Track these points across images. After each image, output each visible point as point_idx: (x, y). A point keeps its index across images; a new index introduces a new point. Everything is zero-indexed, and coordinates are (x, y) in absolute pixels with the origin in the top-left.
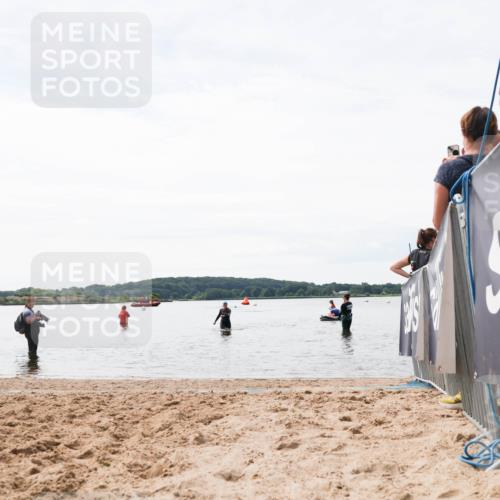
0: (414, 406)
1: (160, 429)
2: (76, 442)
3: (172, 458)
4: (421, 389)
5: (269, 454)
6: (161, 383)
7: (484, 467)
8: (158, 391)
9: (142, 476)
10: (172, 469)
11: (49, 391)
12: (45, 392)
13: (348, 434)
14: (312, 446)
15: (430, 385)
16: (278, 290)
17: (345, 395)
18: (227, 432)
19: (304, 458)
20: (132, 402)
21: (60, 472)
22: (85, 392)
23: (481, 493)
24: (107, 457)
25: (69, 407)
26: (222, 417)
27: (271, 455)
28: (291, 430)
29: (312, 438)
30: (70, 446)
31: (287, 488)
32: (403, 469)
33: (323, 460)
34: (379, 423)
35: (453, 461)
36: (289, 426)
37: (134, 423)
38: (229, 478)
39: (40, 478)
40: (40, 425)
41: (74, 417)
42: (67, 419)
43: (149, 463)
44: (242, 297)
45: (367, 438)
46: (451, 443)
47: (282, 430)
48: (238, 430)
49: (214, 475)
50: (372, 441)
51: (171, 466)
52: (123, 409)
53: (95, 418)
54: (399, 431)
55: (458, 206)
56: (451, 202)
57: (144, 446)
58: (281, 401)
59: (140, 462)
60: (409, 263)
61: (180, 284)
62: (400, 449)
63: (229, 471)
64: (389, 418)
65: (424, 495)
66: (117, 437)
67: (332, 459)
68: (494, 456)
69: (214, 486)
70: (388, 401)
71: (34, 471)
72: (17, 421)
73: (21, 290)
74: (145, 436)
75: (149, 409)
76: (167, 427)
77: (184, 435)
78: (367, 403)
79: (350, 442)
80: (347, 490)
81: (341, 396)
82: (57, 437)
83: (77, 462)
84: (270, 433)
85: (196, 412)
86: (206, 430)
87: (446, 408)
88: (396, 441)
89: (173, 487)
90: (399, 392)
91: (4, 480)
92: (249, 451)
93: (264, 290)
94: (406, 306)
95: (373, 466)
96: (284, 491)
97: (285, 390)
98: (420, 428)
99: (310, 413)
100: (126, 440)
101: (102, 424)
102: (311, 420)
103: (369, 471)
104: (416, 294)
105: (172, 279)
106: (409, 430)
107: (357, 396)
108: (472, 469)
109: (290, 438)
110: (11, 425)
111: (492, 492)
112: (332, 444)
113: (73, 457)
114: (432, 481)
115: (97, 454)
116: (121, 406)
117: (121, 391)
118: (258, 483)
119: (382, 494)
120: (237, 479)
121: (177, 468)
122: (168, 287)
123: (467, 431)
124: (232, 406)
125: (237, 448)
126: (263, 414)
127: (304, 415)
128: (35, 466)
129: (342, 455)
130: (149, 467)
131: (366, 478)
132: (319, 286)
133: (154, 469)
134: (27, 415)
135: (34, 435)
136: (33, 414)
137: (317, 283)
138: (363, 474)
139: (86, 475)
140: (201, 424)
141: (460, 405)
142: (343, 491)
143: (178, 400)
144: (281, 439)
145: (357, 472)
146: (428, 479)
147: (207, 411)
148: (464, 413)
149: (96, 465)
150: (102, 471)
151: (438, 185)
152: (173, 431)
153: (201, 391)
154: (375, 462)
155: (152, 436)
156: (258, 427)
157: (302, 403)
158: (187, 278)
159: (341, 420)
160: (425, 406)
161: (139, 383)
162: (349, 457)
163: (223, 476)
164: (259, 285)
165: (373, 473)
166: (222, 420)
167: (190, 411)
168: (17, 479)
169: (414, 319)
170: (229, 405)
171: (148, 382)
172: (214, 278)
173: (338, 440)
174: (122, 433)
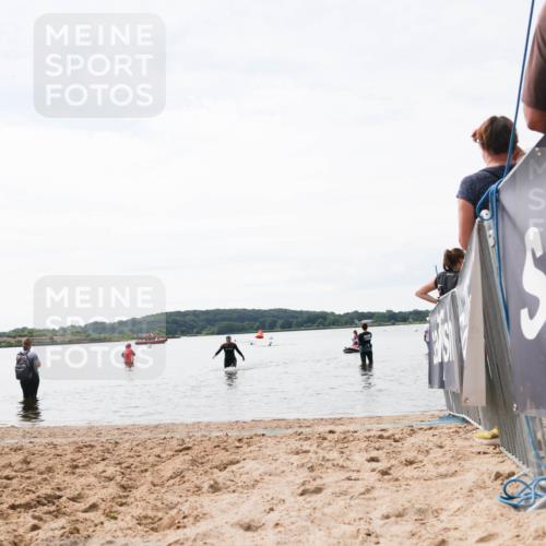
0: (447, 443)
1: (171, 478)
2: (79, 495)
3: (185, 508)
4: (454, 424)
5: (290, 500)
6: (170, 428)
7: (525, 508)
8: (168, 436)
9: (152, 529)
10: (186, 520)
11: (49, 440)
12: (44, 441)
13: (376, 475)
14: (337, 490)
15: (464, 420)
16: (295, 321)
17: (372, 433)
18: (244, 478)
19: (329, 504)
20: (139, 448)
21: (63, 528)
22: (87, 440)
23: (522, 535)
24: (114, 509)
25: (71, 456)
26: (238, 462)
27: (294, 502)
28: (313, 474)
29: (337, 482)
30: (73, 499)
31: (311, 538)
32: (437, 513)
33: (350, 506)
34: (411, 463)
35: (491, 502)
36: (311, 469)
37: (142, 471)
38: (248, 528)
39: (41, 534)
40: (39, 478)
41: (76, 467)
42: (69, 470)
43: (160, 515)
44: (256, 330)
45: (397, 480)
46: (489, 483)
47: (304, 474)
48: (256, 475)
49: (232, 525)
50: (404, 483)
51: (184, 517)
52: (129, 457)
53: (100, 467)
54: (431, 470)
55: (486, 223)
56: (478, 219)
57: (154, 496)
58: (301, 442)
59: (150, 513)
60: (436, 287)
61: (188, 318)
62: (434, 491)
63: (247, 520)
64: (420, 457)
65: (461, 539)
66: (124, 488)
67: (359, 504)
68: (536, 495)
69: (232, 537)
70: (418, 439)
71: (35, 528)
72: (14, 474)
73: (14, 331)
74: (155, 485)
75: (159, 456)
76: (179, 474)
77: (198, 483)
78: (396, 441)
79: (378, 485)
80: (376, 537)
81: (368, 434)
82: (59, 489)
83: (81, 516)
84: (291, 478)
85: (210, 457)
86: (221, 476)
87: (481, 444)
88: (429, 482)
89: (187, 539)
90: (431, 429)
91: (2, 538)
92: (269, 498)
93: (280, 322)
94: (434, 335)
95: (404, 509)
96: (308, 541)
97: (306, 431)
98: (454, 467)
99: (334, 455)
100: (134, 491)
101: (107, 474)
102: (335, 463)
103: (399, 515)
104: (445, 321)
105: (179, 313)
106: (443, 469)
107: (385, 434)
108: (512, 510)
109: (312, 482)
110: (7, 478)
111: (534, 534)
112: (359, 487)
113: (77, 511)
114: (469, 523)
115: (103, 506)
116: (127, 454)
117: (127, 437)
118: (280, 532)
119: (414, 540)
120: (257, 528)
121: (191, 519)
122: (175, 322)
123: (505, 468)
124: (249, 449)
125: (255, 495)
126: (283, 458)
127: (328, 457)
128: (36, 522)
129: (370, 499)
130: (160, 519)
131: (397, 523)
132: (339, 316)
133: (166, 521)
134: (25, 467)
135: (34, 489)
136: (32, 466)
137: (337, 313)
138: (393, 519)
139: (91, 530)
140: (215, 470)
141: (497, 441)
142: (372, 539)
143: (190, 445)
144: (303, 484)
145: (387, 517)
146: (464, 522)
147: (223, 456)
148: (502, 449)
149: (103, 518)
150: (109, 525)
151: (462, 201)
152: (186, 478)
153: (214, 434)
154: (407, 505)
155: (162, 485)
156: (278, 471)
157: (326, 444)
158: (195, 311)
159: (369, 461)
160: (459, 442)
161: (146, 428)
162: (377, 502)
163: (241, 526)
164: (274, 316)
165: (405, 518)
166: (238, 465)
167: (203, 457)
168: (16, 537)
169: (445, 349)
170: (245, 449)
171: (156, 427)
172: (224, 311)
173: (366, 483)
174: (129, 483)
